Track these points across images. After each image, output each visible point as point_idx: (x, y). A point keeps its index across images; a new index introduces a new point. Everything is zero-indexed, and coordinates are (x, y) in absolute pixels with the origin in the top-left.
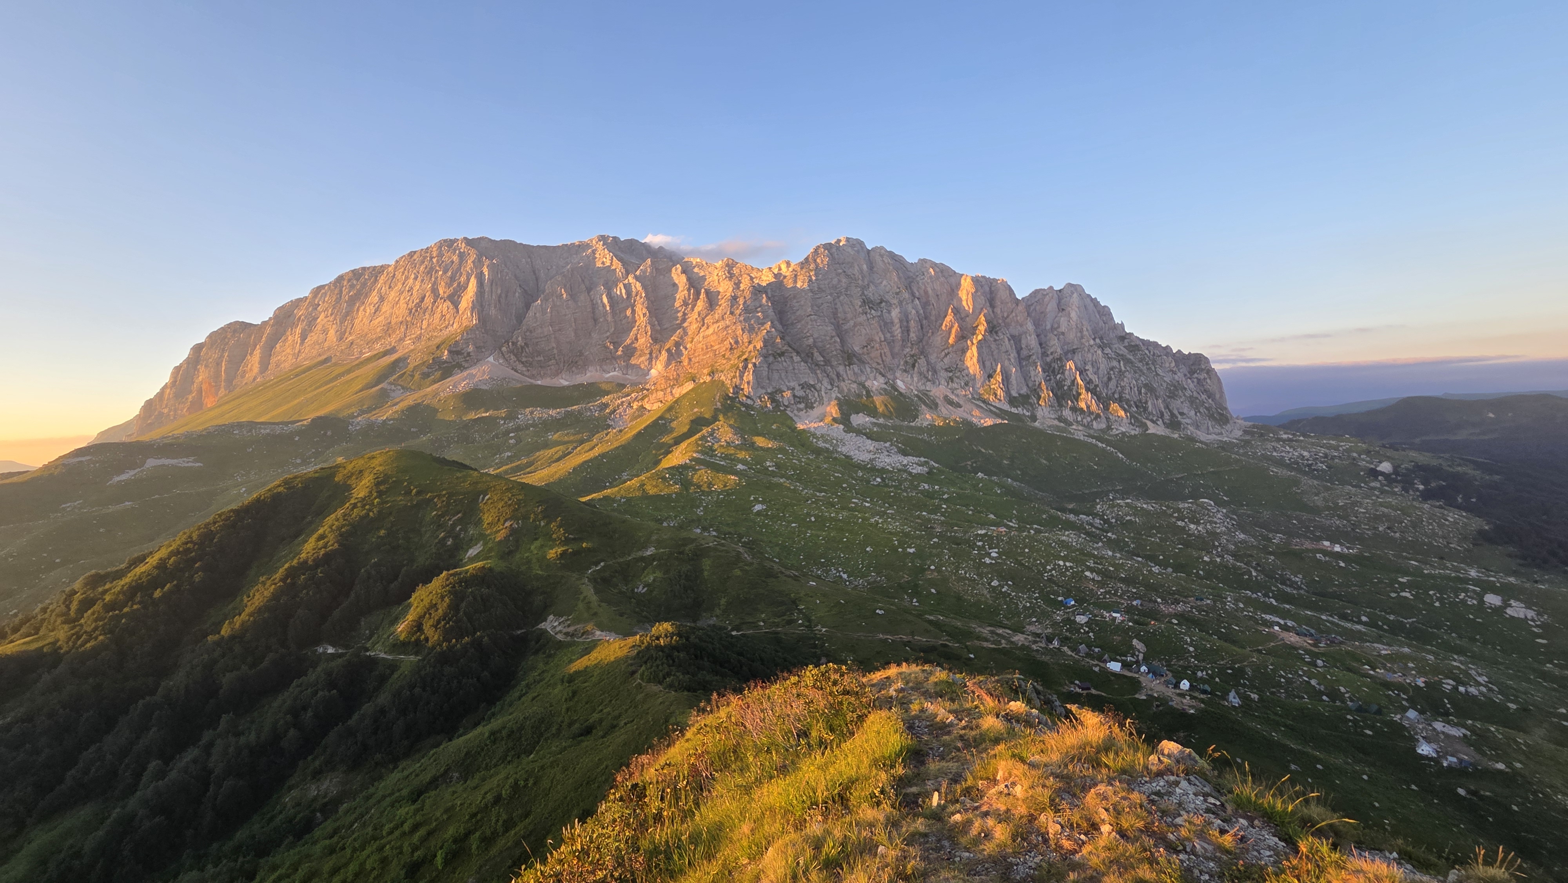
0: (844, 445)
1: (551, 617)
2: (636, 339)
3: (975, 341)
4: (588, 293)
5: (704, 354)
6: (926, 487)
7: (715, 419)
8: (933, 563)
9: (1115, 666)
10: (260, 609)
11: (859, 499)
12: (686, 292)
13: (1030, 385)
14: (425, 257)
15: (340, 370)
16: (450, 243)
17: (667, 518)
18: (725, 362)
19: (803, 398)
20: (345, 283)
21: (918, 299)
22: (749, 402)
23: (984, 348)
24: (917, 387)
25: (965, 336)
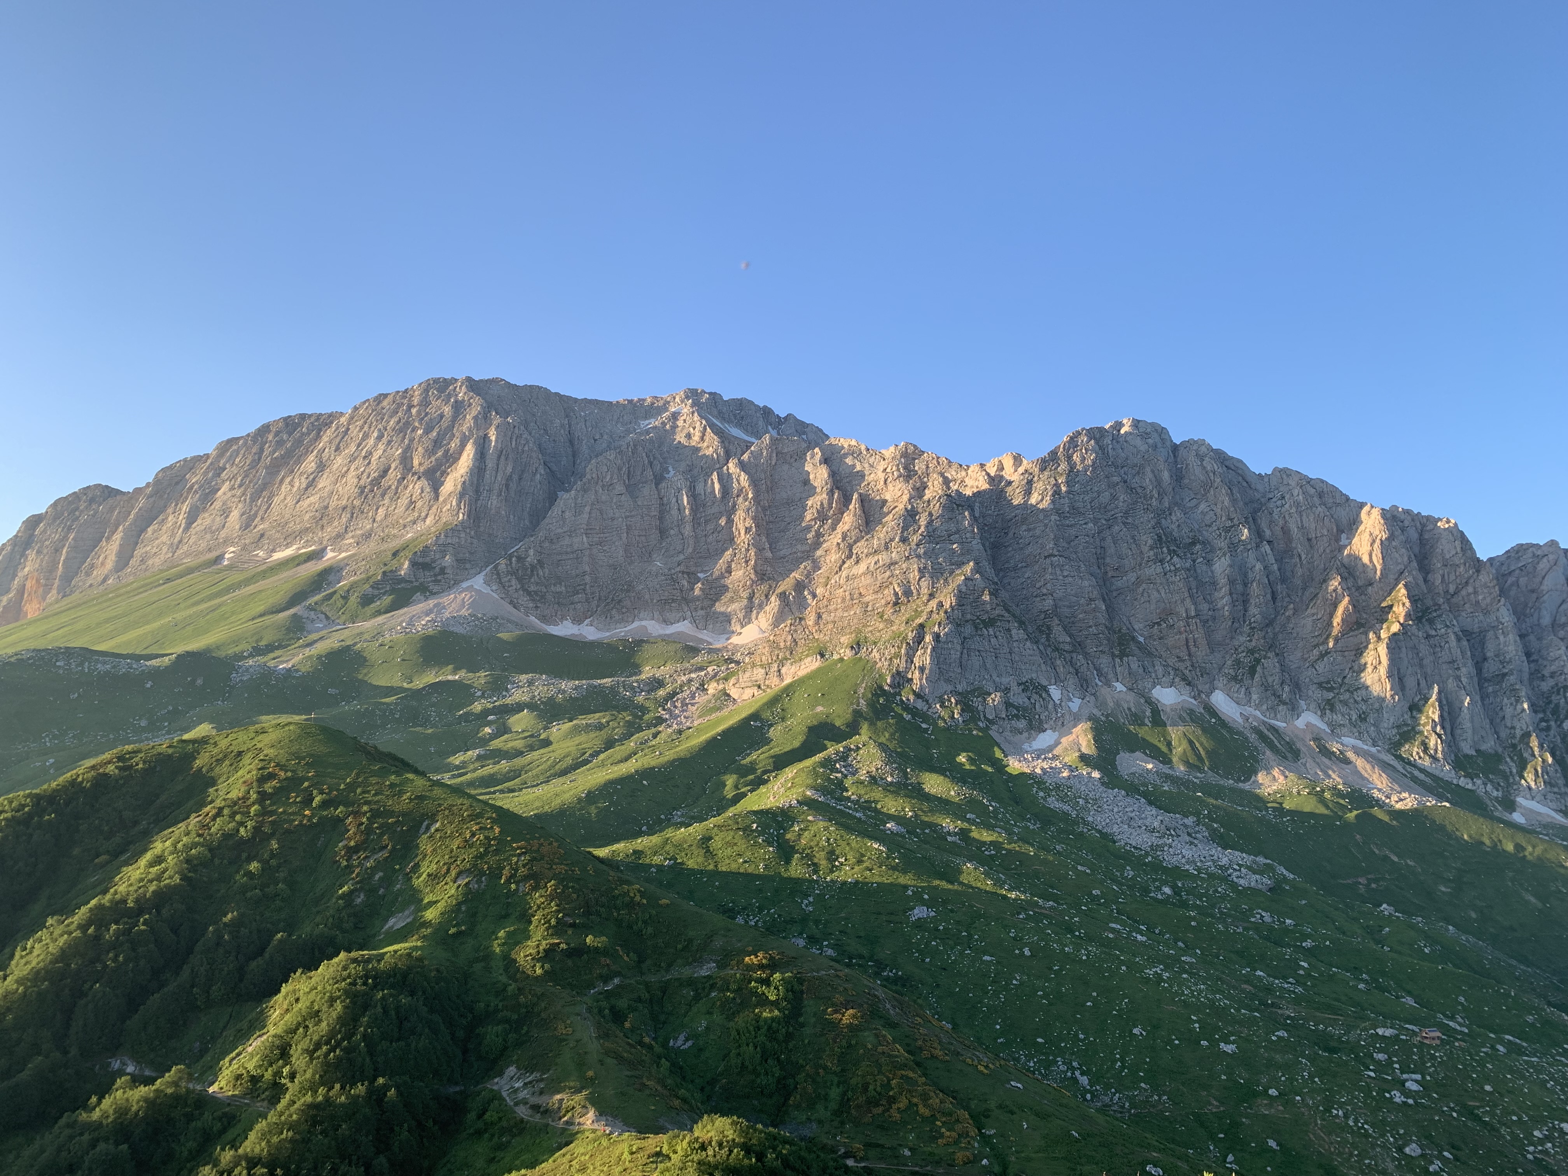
0: (1100, 810)
1: (512, 1070)
2: (729, 571)
3: (1384, 634)
4: (657, 485)
5: (846, 609)
6: (1267, 918)
7: (853, 729)
8: (1274, 1082)
10: (38, 972)
11: (1123, 924)
12: (824, 496)
13: (1503, 734)
14: (400, 405)
15: (237, 577)
16: (443, 385)
17: (744, 909)
18: (881, 626)
19: (1025, 709)
20: (270, 437)
21: (1269, 542)
22: (920, 705)
23: (1404, 650)
24: (1258, 713)
25: (1363, 621)
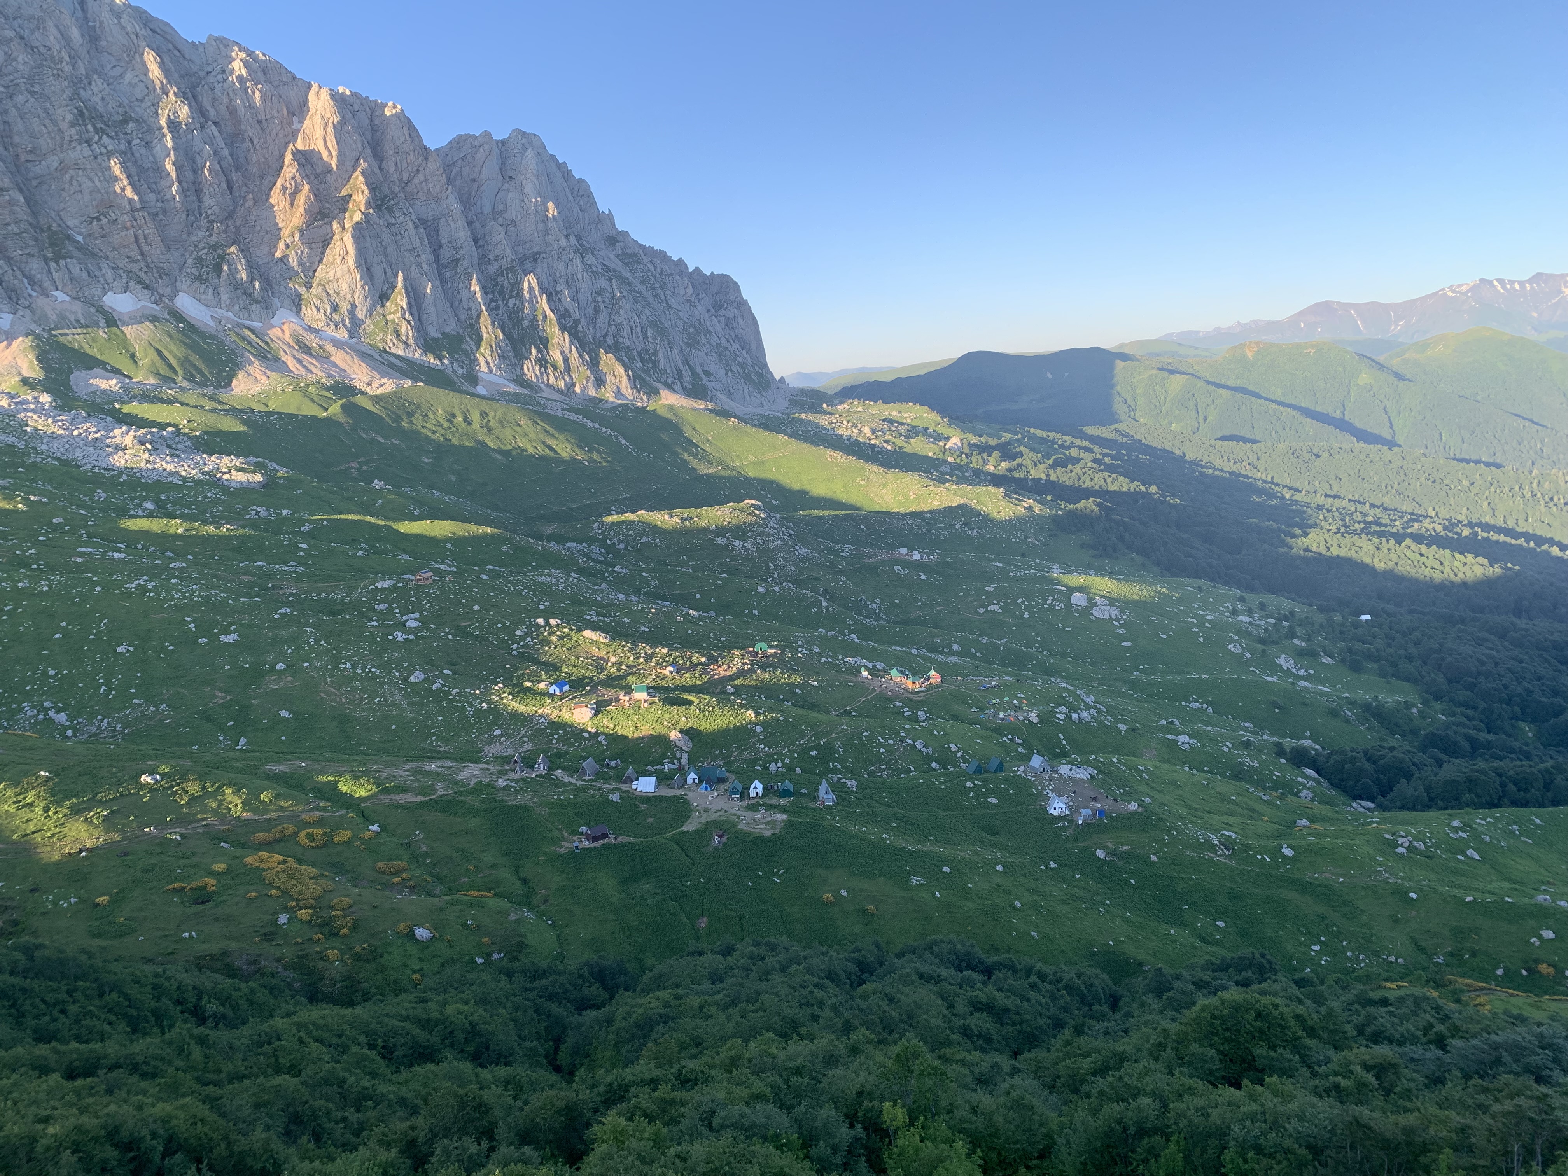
3: (348, 224)
6: (263, 512)
9: (646, 785)
11: (95, 545)
13: (462, 317)
21: (215, 123)
23: (368, 238)
24: (230, 314)
25: (326, 211)
